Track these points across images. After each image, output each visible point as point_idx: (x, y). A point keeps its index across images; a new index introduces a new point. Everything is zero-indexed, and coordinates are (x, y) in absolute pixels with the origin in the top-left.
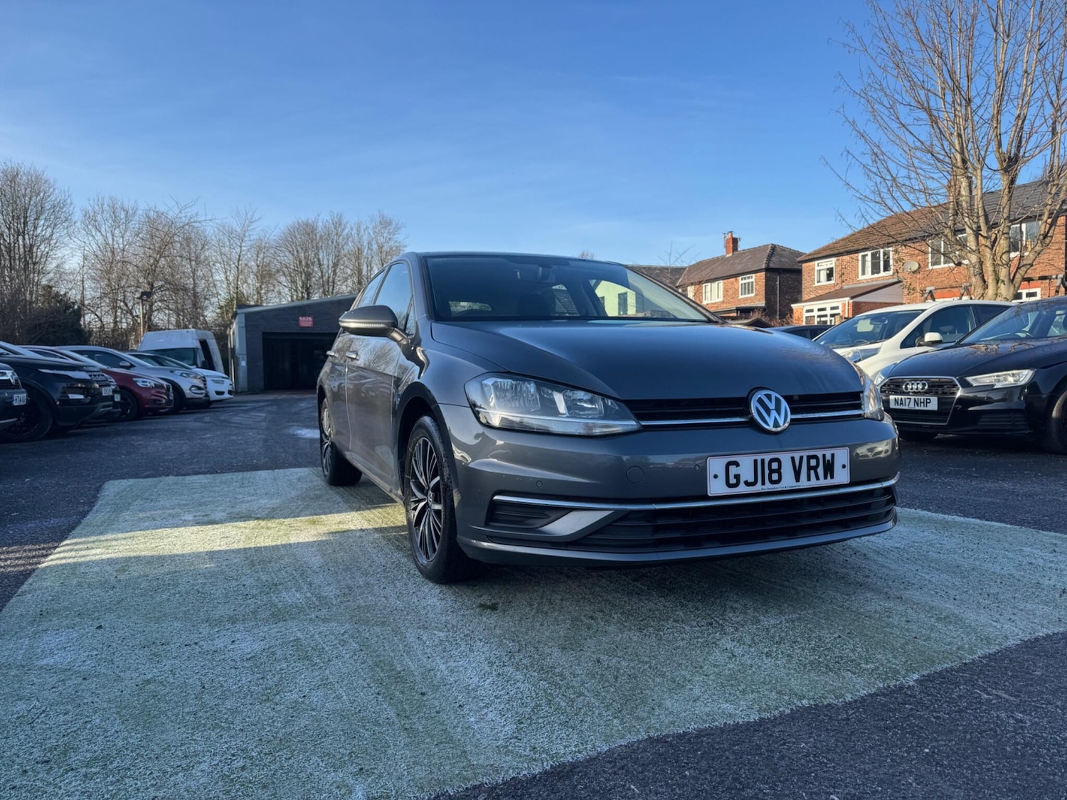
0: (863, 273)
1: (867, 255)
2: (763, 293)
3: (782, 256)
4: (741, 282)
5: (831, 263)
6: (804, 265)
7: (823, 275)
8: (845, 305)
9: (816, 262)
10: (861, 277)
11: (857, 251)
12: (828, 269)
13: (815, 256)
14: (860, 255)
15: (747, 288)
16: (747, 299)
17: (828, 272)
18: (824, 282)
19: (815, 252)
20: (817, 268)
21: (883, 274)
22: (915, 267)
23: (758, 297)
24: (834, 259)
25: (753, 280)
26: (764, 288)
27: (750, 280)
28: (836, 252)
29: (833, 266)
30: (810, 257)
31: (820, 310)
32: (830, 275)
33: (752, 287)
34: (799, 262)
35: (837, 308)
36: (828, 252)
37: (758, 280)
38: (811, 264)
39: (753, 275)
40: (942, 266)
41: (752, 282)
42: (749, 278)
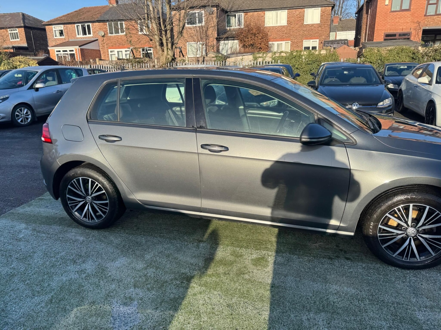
0: (78, 34)
1: (79, 26)
2: (25, 39)
3: (29, 20)
4: (9, 32)
5: (61, 27)
6: (47, 27)
7: (58, 34)
8: (77, 50)
9: (53, 26)
10: (78, 36)
11: (74, 23)
12: (60, 30)
13: (52, 23)
14: (76, 25)
15: (15, 36)
16: (15, 42)
17: (60, 32)
18: (58, 37)
19: (51, 21)
20: (54, 29)
21: (88, 35)
22: (103, 34)
23: (22, 41)
24: (62, 26)
25: (17, 31)
26: (25, 37)
27: (15, 32)
28: (63, 22)
29: (62, 29)
30: (50, 23)
31: (63, 51)
32: (61, 33)
33: (17, 36)
34: (44, 25)
35: (73, 51)
36: (59, 22)
37: (21, 32)
38: (50, 26)
39: (17, 29)
40: (114, 34)
41: (17, 33)
42: (14, 30)
